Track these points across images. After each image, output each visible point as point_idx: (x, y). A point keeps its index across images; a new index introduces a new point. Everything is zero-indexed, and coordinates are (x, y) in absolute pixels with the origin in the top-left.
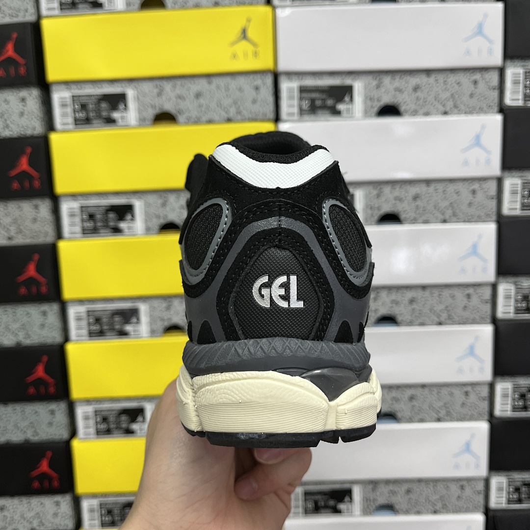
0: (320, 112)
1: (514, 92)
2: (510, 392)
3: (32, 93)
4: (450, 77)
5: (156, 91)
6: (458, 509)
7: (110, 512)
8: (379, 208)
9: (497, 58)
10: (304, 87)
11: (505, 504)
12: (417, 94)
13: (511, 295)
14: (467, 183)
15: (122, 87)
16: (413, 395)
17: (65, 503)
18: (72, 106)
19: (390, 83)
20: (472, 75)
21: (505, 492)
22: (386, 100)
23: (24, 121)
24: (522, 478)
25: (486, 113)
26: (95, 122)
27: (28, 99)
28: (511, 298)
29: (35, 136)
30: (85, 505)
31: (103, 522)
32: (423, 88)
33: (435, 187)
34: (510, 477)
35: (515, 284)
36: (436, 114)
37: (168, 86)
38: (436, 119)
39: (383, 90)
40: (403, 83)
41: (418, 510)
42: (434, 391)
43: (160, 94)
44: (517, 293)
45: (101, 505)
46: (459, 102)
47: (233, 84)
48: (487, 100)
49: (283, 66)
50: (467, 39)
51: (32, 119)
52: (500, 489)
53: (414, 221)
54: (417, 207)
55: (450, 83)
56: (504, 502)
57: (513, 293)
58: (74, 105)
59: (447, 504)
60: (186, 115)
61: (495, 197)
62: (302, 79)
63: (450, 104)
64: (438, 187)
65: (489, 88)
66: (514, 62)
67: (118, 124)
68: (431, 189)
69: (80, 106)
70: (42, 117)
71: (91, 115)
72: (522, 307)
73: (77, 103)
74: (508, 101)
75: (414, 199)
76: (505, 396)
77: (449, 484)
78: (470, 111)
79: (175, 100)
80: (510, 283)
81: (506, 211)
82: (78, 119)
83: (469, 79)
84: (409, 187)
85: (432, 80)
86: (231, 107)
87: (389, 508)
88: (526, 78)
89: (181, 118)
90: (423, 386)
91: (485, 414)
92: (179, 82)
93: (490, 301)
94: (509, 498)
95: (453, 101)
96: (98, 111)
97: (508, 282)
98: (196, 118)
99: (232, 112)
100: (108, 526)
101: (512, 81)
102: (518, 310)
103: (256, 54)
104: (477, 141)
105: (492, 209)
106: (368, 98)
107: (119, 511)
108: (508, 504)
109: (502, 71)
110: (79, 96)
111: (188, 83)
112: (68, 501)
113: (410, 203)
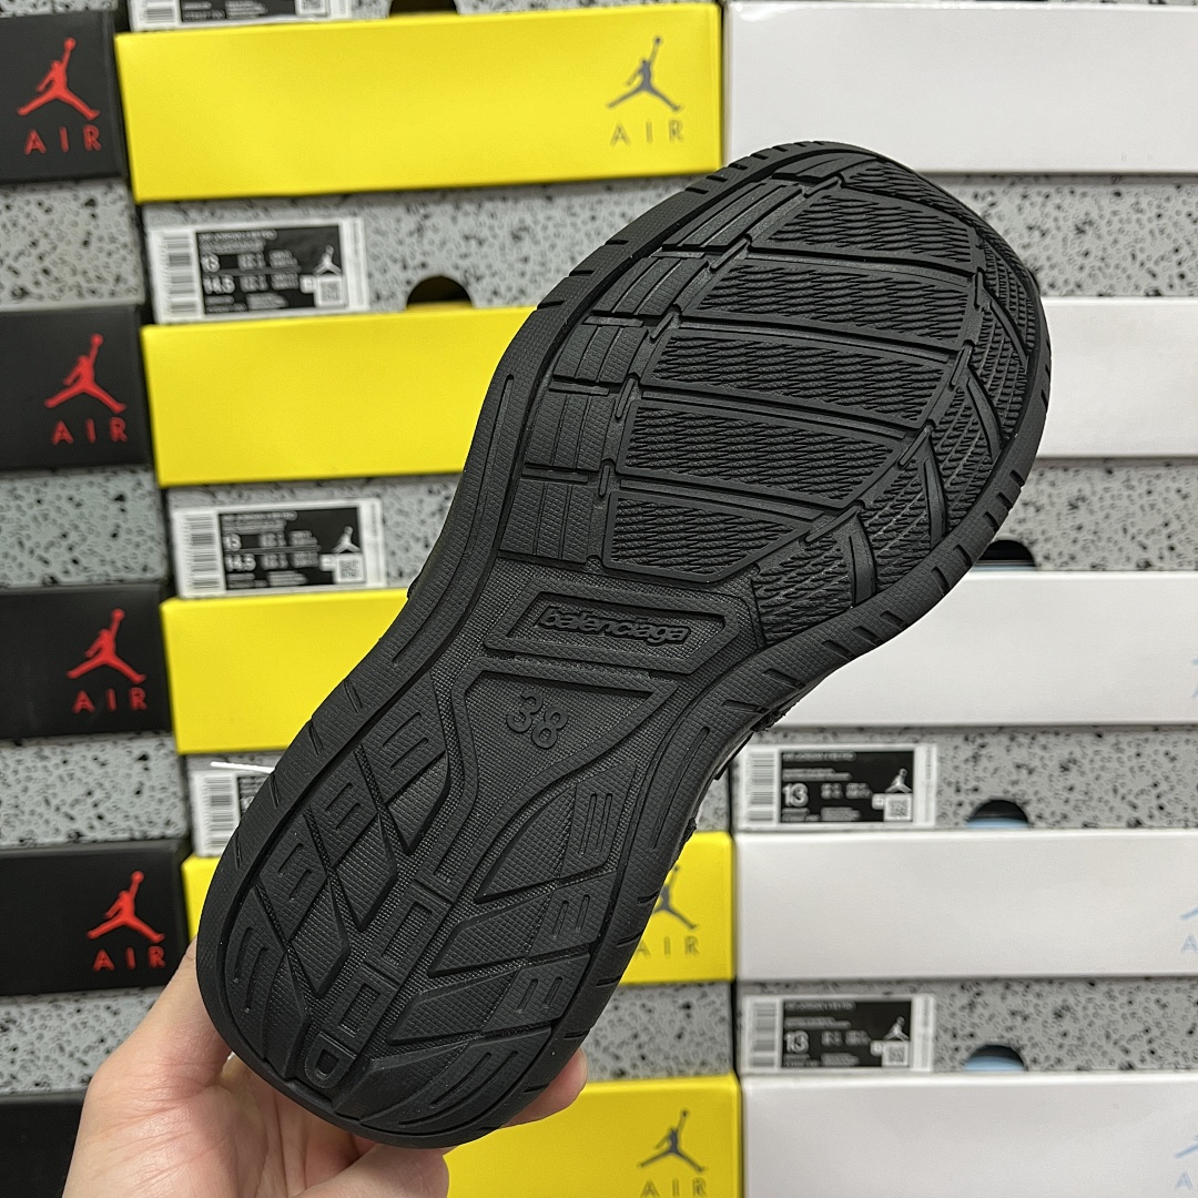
12: (1083, 239)
26: (254, 301)
36: (1131, 296)
43: (420, 230)
53: (1070, 565)
58: (200, 258)
67: (317, 303)
69: (217, 261)
71: (248, 284)
73: (208, 255)
110: (213, 233)
113: (1062, 518)
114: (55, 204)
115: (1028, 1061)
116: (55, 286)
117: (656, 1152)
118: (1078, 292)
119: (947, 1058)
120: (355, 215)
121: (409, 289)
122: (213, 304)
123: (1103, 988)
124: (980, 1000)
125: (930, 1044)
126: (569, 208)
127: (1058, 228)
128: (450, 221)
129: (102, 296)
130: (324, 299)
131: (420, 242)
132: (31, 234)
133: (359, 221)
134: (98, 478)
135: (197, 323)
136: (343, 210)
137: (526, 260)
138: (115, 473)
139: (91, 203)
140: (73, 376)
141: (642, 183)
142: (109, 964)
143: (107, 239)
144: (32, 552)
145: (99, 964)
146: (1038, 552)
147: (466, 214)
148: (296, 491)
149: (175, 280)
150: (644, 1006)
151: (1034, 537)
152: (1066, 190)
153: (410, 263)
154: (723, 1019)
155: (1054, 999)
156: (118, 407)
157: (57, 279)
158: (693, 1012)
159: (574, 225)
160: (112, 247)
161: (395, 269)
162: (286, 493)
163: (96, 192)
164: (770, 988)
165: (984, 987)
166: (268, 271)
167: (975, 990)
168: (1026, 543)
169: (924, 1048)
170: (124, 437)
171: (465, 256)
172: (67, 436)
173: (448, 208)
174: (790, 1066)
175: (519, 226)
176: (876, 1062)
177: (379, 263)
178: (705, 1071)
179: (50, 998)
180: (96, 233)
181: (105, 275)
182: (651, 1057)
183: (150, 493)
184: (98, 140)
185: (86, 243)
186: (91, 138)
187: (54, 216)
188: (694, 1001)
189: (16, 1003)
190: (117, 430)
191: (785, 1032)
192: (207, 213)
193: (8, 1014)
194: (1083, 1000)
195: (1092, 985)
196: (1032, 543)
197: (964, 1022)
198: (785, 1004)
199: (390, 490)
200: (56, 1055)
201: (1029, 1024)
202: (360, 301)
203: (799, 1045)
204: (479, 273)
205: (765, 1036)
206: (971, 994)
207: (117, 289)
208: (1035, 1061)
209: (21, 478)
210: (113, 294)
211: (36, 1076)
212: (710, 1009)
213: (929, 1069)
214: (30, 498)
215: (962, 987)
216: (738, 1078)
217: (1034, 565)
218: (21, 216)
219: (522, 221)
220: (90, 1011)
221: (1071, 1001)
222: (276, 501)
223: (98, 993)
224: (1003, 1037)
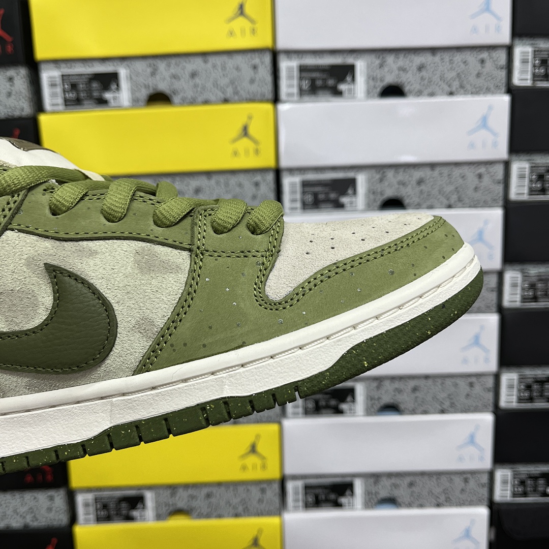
0: (320, 92)
1: (523, 72)
2: (516, 383)
3: (20, 72)
4: (456, 56)
5: (149, 70)
6: (462, 502)
7: (105, 507)
8: (382, 194)
9: (504, 36)
10: (303, 66)
11: (510, 497)
12: (421, 74)
13: (517, 284)
14: (473, 167)
15: (114, 66)
16: (416, 386)
17: (60, 497)
18: (62, 86)
19: (394, 62)
20: (479, 53)
21: (509, 485)
22: (390, 79)
23: (11, 102)
24: (528, 471)
25: (493, 93)
26: (85, 102)
27: (16, 79)
28: (517, 286)
29: (23, 117)
30: (80, 499)
31: (99, 517)
32: (428, 67)
33: (440, 171)
34: (514, 470)
35: (522, 271)
36: (441, 95)
37: (162, 65)
38: (442, 100)
39: (386, 69)
40: (408, 62)
41: (420, 503)
42: (438, 382)
43: (153, 74)
44: (524, 281)
45: (96, 500)
46: (465, 82)
47: (231, 62)
48: (495, 79)
49: (282, 44)
50: (474, 16)
51: (20, 100)
52: (505, 482)
53: (418, 207)
54: (421, 192)
55: (456, 62)
56: (509, 495)
57: (519, 281)
58: (64, 85)
59: (451, 497)
60: (182, 95)
61: (502, 181)
62: (302, 58)
63: (456, 84)
64: (443, 171)
65: (496, 68)
66: (523, 40)
67: (110, 104)
68: (436, 172)
69: (70, 86)
70: (31, 97)
71: (82, 95)
72: (528, 295)
73: (66, 82)
74: (517, 81)
75: (418, 183)
76: (510, 387)
77: (453, 477)
78: (477, 91)
79: (170, 79)
80: (517, 270)
81: (513, 196)
82: (68, 100)
83: (476, 58)
84: (412, 171)
85: (437, 58)
86: (227, 87)
87: (391, 501)
88: (535, 57)
89: (176, 99)
90: (427, 377)
91: (490, 406)
92: (173, 61)
93: (496, 290)
94: (514, 491)
95: (459, 81)
96: (89, 91)
97: (514, 270)
98: (192, 98)
99: (229, 92)
100: (104, 521)
101: (521, 60)
102: (524, 299)
103: (253, 31)
104: (484, 123)
105: (498, 193)
106: (371, 78)
107: (115, 505)
108: (514, 497)
109: (510, 49)
110: (69, 75)
111: (183, 62)
112: (62, 495)
113: (414, 188)
120: (125, 66)
121: (147, 97)
122: (69, 104)
135: (62, 112)
149: (52, 94)
204: (175, 92)
217: (404, 208)
219: (193, 69)
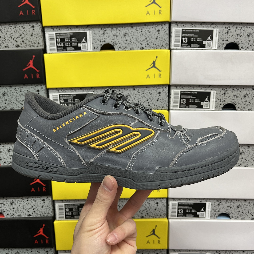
84: (242, 90)
113: (242, 99)
114: (25, 27)
115: (231, 217)
116: (25, 44)
117: (150, 234)
118: (248, 49)
119: (213, 216)
120: (90, 30)
121: (101, 46)
122: (59, 49)
123: (248, 201)
124: (221, 203)
125: (210, 213)
126: (137, 29)
127: (244, 35)
128: (110, 32)
129: (35, 47)
130: (83, 48)
131: (104, 36)
132: (20, 33)
133: (91, 31)
134: (33, 86)
135: (55, 53)
136: (87, 29)
137: (127, 40)
138: (37, 86)
139: (33, 27)
140: (29, 64)
141: (152, 24)
142: (34, 190)
143: (36, 34)
144: (19, 102)
145: (32, 190)
146: (237, 106)
147: (114, 30)
148: (76, 90)
149: (51, 44)
150: (148, 203)
151: (236, 103)
152: (246, 27)
153: (102, 41)
154: (165, 206)
155: (237, 203)
156: (38, 71)
157: (25, 43)
158: (158, 204)
159: (137, 33)
160: (37, 36)
161: (98, 42)
162: (74, 91)
163: (34, 24)
164: (175, 200)
165: (222, 201)
166: (71, 42)
167: (220, 201)
168: (234, 104)
169: (208, 213)
170: (39, 78)
171: (113, 39)
172: (27, 77)
173: (110, 29)
174: (179, 217)
175: (125, 33)
176: (198, 216)
177: (95, 41)
178: (161, 217)
179: (22, 197)
180: (34, 33)
181: (36, 42)
182: (149, 214)
183: (44, 90)
184: (35, 13)
185: (32, 35)
186: (33, 12)
187: (25, 29)
188: (159, 202)
189: (14, 198)
190: (38, 76)
191: (178, 209)
192: (58, 29)
193: (13, 201)
194: (243, 204)
195: (245, 201)
196: (235, 104)
197: (217, 208)
198: (178, 203)
199: (96, 90)
200: (23, 210)
201: (231, 209)
202: (91, 49)
203: (181, 212)
204: (116, 43)
205: (174, 210)
206: (219, 202)
207: (38, 46)
208: (232, 217)
209: (17, 86)
210: (37, 46)
211: (18, 214)
212: (162, 204)
213: (209, 218)
214: (19, 90)
215: (217, 201)
216: (168, 219)
217: (236, 110)
218: (18, 29)
219: (126, 32)
220: (30, 201)
221: (241, 204)
222: (71, 92)
223: (32, 197)
224: (225, 212)
